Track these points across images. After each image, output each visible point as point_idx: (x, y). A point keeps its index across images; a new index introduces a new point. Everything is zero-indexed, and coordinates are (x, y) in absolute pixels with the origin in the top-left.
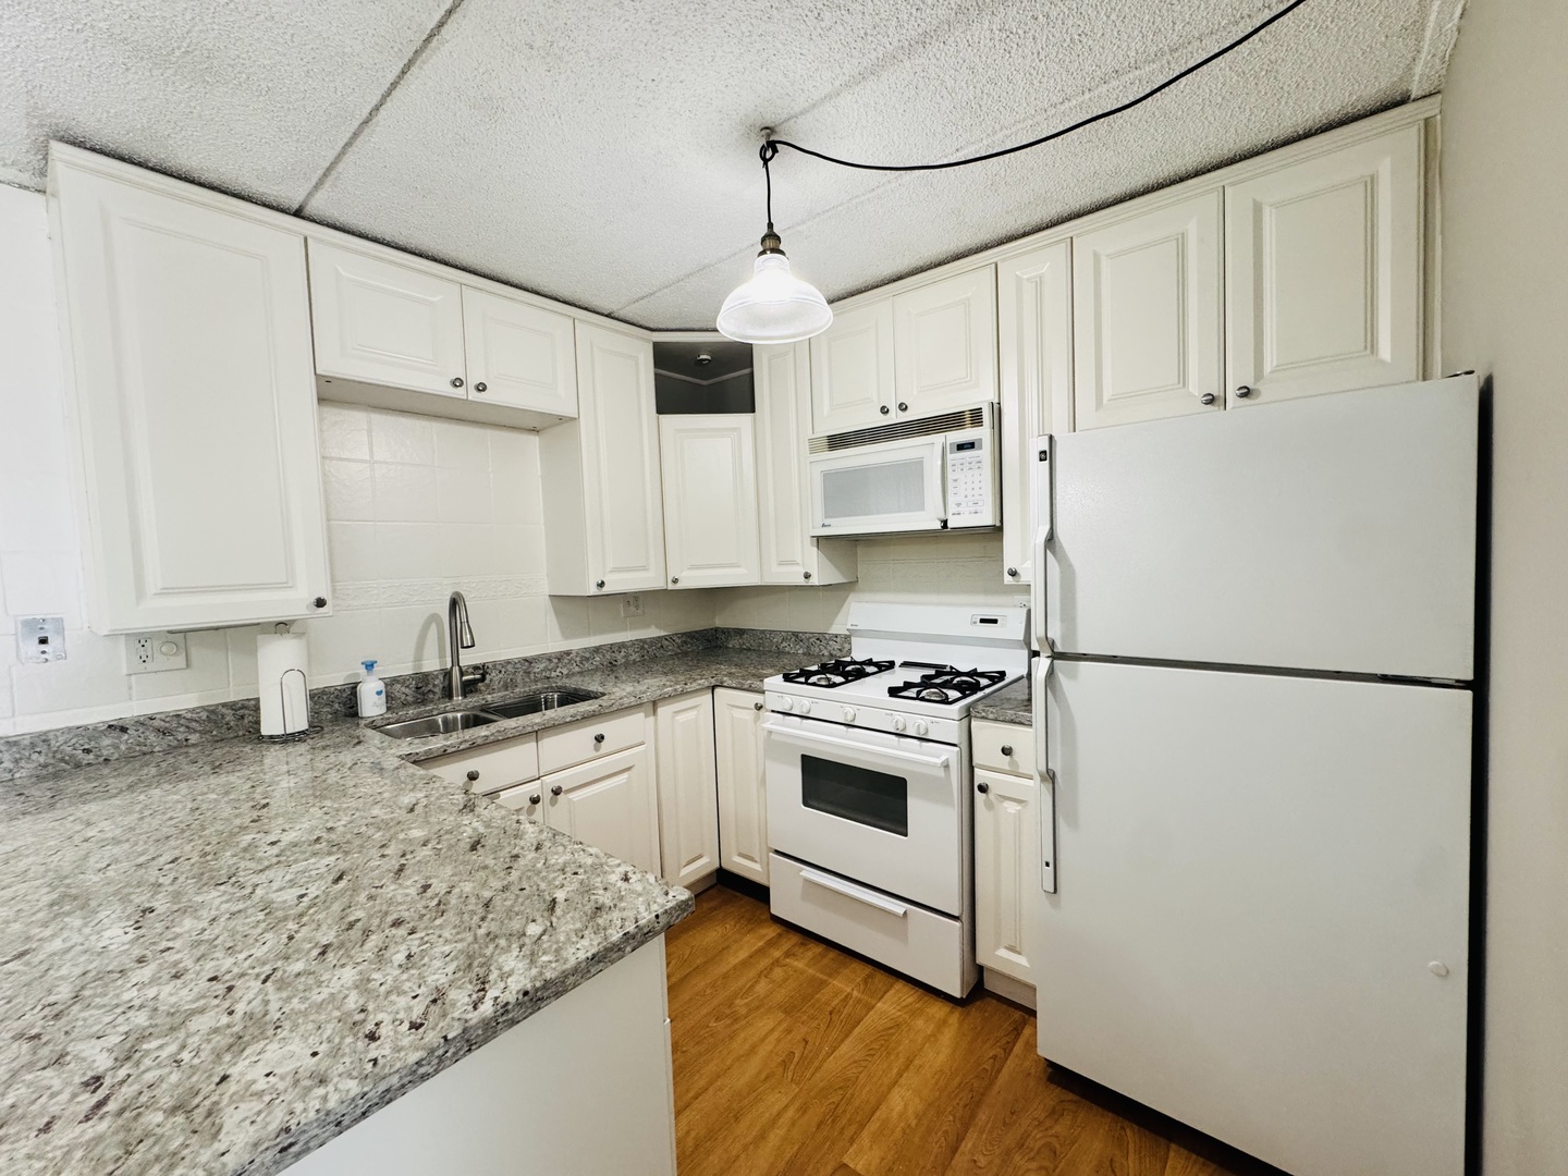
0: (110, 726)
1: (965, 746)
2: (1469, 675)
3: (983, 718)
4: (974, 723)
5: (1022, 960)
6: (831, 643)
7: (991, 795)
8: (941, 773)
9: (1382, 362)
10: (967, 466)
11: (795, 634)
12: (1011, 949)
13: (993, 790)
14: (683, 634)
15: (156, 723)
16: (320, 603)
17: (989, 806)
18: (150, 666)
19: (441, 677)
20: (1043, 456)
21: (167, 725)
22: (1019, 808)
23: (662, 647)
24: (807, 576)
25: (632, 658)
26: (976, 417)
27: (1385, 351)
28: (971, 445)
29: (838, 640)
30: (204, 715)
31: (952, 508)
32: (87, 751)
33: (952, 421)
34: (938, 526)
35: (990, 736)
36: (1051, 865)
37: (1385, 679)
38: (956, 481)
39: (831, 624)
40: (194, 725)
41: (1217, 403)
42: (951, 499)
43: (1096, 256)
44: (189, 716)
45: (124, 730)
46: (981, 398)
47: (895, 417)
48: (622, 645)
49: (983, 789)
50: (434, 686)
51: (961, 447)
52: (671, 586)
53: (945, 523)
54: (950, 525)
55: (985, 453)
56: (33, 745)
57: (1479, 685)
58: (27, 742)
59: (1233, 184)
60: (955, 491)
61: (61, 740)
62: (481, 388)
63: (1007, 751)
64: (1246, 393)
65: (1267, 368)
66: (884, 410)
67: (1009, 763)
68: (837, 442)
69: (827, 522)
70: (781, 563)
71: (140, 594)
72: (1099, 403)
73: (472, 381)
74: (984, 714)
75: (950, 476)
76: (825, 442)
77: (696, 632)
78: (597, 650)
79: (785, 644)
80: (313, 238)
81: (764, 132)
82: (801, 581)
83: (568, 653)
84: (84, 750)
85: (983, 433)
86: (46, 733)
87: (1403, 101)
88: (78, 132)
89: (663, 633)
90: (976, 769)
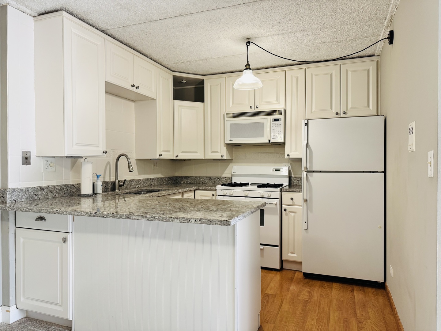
0: (41, 188)
1: (280, 199)
2: (383, 171)
3: (285, 191)
4: (283, 193)
5: (295, 255)
6: (223, 180)
7: (287, 212)
8: (275, 206)
9: (370, 110)
10: (277, 125)
11: (210, 178)
12: (292, 253)
13: (288, 210)
14: (168, 177)
15: (50, 189)
17: (286, 215)
18: (48, 170)
19: (111, 183)
20: (306, 124)
21: (52, 190)
22: (294, 214)
23: (163, 181)
24: (222, 156)
25: (155, 184)
26: (280, 112)
27: (371, 107)
28: (278, 120)
29: (226, 178)
30: (60, 188)
31: (272, 137)
32: (36, 195)
33: (272, 113)
34: (268, 142)
35: (287, 196)
36: (306, 222)
37: (371, 172)
38: (273, 129)
39: (223, 173)
40: (57, 190)
41: (338, 114)
42: (272, 134)
43: (312, 75)
44: (57, 187)
45: (43, 190)
46: (280, 107)
47: (254, 110)
48: (153, 179)
49: (285, 210)
50: (109, 186)
51: (275, 120)
52: (175, 158)
53: (270, 141)
54: (271, 141)
55: (282, 122)
56: (25, 191)
57: (385, 172)
58: (24, 190)
59: (343, 64)
60: (273, 132)
61: (31, 191)
62: (138, 88)
63: (292, 199)
64: (344, 113)
65: (349, 108)
66: (251, 107)
67: (292, 203)
68: (236, 115)
69: (231, 139)
70: (212, 152)
71: (73, 145)
72: (311, 112)
73: (136, 86)
74: (286, 190)
75: (272, 128)
76: (232, 115)
77: (171, 177)
78: (147, 180)
79: (205, 181)
80: (107, 40)
81: (248, 39)
82: (220, 158)
83: (140, 180)
84: (35, 195)
85: (281, 117)
86: (28, 188)
87: (373, 55)
89: (162, 176)
90: (283, 205)
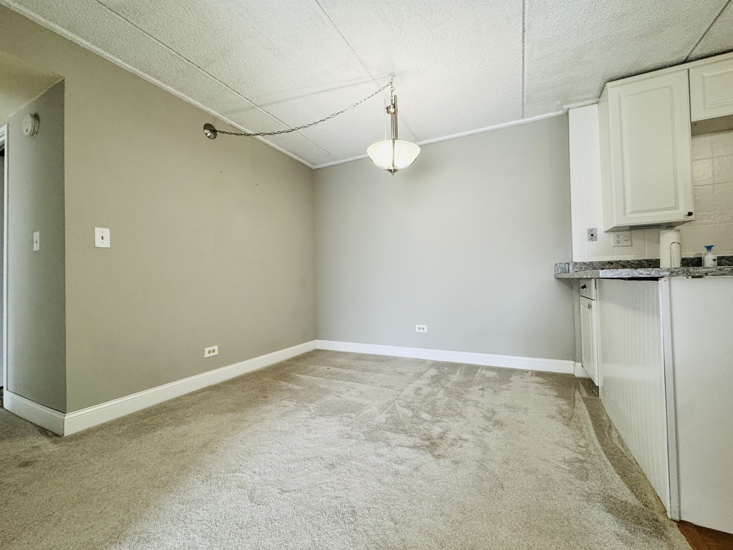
0: (608, 262)
15: (621, 263)
16: (690, 214)
18: (620, 244)
21: (625, 264)
30: (637, 262)
40: (633, 265)
44: (632, 262)
45: (612, 264)
58: (588, 264)
61: (596, 264)
71: (625, 214)
80: (693, 67)
88: (613, 76)
